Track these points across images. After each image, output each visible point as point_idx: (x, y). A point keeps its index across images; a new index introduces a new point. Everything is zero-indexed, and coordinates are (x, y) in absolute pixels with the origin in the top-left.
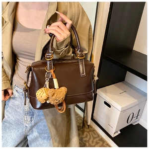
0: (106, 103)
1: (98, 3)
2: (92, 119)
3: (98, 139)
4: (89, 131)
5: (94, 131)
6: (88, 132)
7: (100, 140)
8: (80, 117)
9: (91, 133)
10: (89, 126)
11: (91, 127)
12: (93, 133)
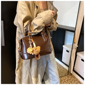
0: (82, 60)
1: (80, 1)
3: (77, 81)
6: (71, 77)
7: (78, 82)
8: (66, 70)
10: (71, 74)
11: (73, 75)
12: (74, 78)
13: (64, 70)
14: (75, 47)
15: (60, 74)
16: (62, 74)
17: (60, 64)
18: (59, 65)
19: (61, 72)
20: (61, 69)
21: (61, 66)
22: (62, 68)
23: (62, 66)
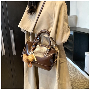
13: (86, 82)
15: (81, 86)
16: (83, 86)
17: (82, 74)
18: (81, 76)
19: (83, 83)
20: (83, 80)
21: (83, 76)
22: (85, 79)
23: (85, 77)
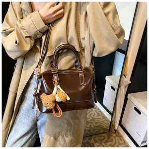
0: (136, 109)
2: (120, 124)
4: (116, 136)
5: (120, 136)
6: (114, 137)
8: (108, 120)
9: (117, 138)
10: (115, 130)
11: (118, 133)
12: (119, 139)
13: (103, 121)
14: (125, 83)
15: (96, 128)
22: (102, 117)
